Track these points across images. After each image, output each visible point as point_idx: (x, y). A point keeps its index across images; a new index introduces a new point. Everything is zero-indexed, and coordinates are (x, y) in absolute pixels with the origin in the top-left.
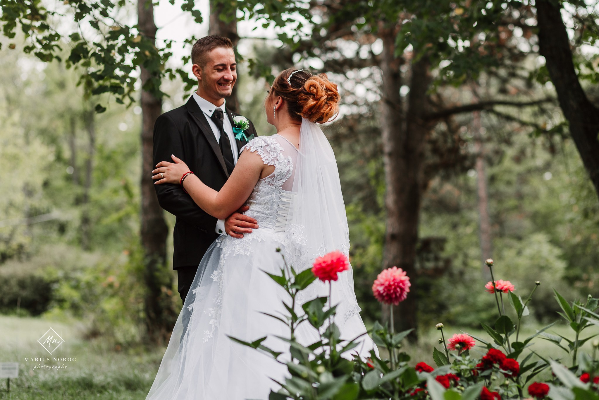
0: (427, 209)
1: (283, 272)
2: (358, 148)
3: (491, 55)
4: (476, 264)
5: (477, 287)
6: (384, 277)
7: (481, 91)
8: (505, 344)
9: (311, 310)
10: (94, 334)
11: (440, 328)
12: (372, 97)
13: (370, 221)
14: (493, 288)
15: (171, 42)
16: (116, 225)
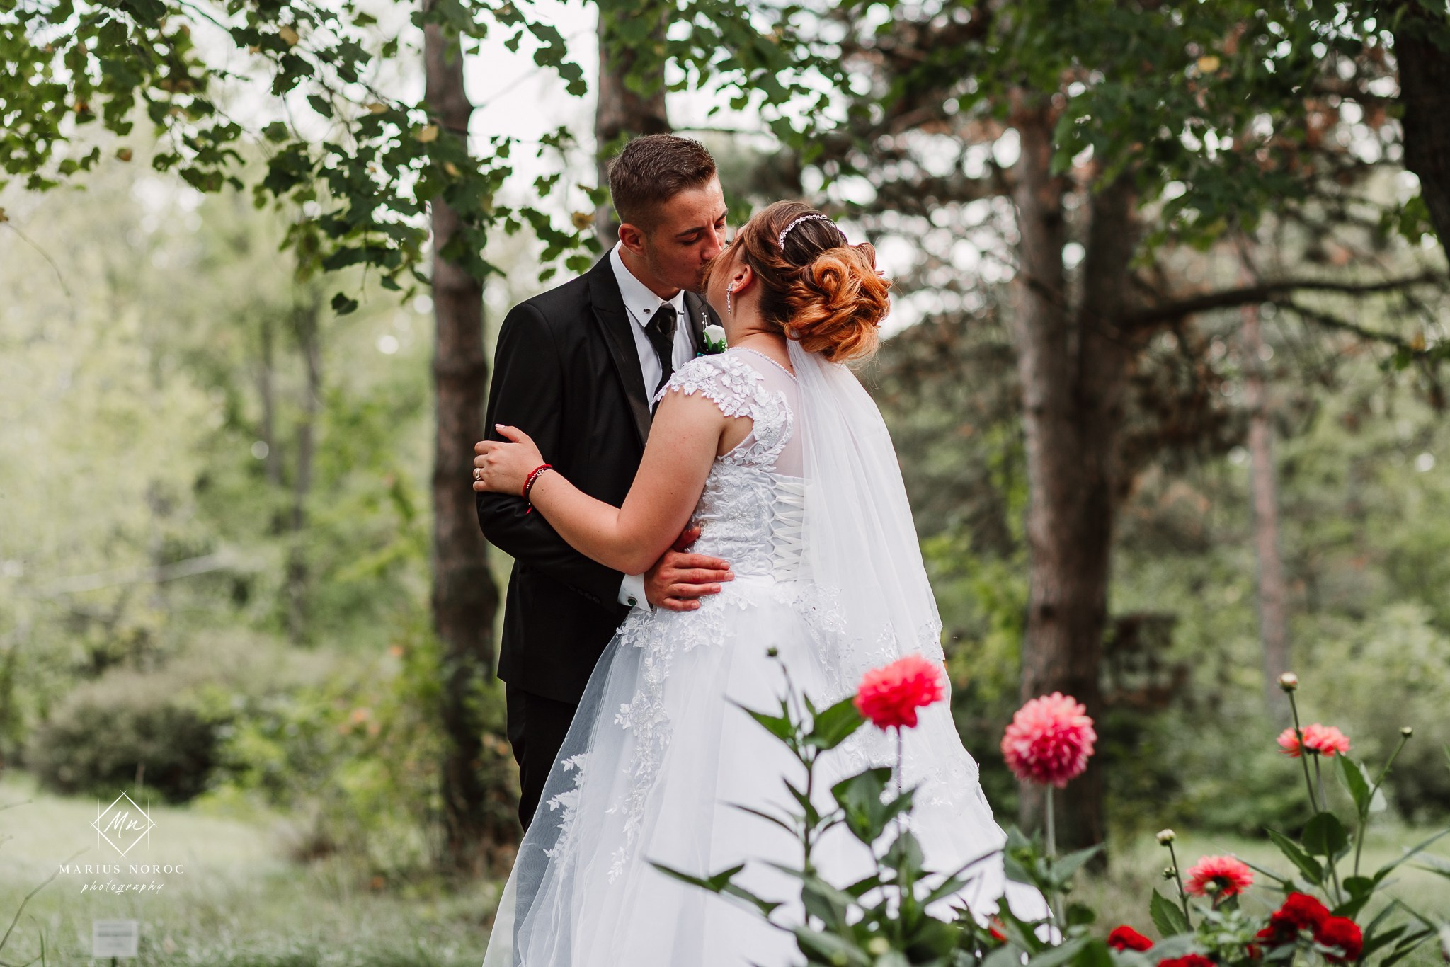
0: (1129, 544)
1: (784, 705)
2: (960, 395)
3: (1286, 169)
4: (1251, 677)
5: (1253, 734)
6: (1031, 718)
7: (1261, 256)
8: (1327, 880)
9: (852, 798)
10: (319, 848)
11: (1166, 843)
12: (995, 272)
13: (989, 573)
14: (1296, 744)
15: (508, 141)
16: (371, 583)
